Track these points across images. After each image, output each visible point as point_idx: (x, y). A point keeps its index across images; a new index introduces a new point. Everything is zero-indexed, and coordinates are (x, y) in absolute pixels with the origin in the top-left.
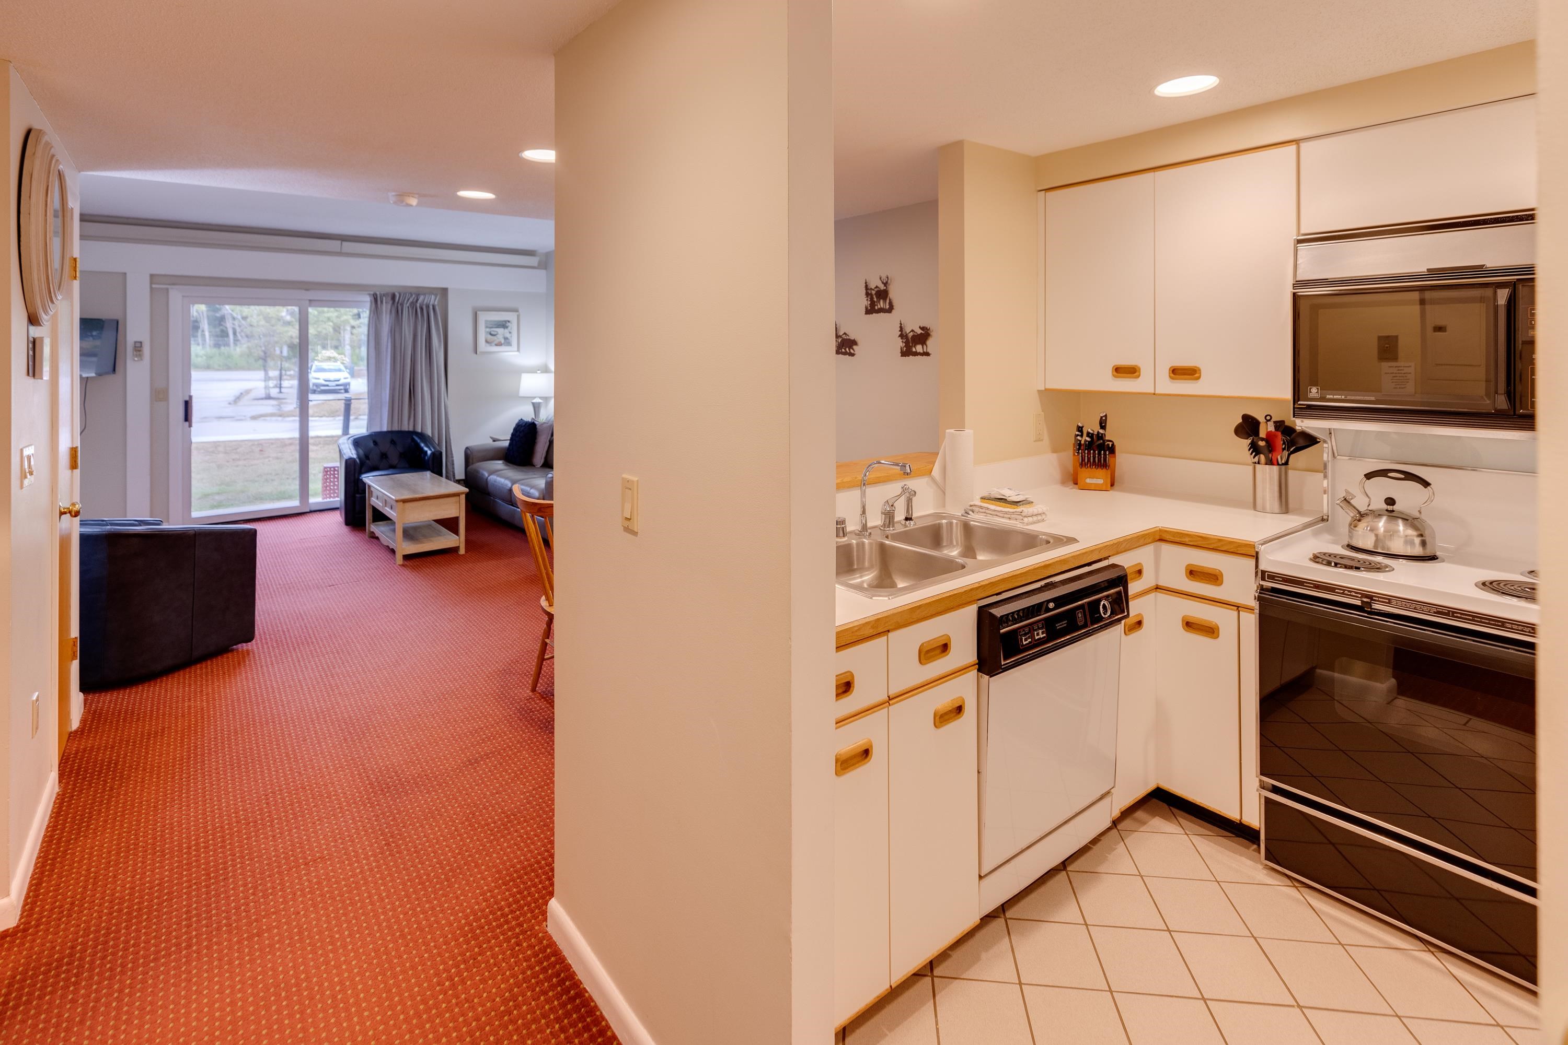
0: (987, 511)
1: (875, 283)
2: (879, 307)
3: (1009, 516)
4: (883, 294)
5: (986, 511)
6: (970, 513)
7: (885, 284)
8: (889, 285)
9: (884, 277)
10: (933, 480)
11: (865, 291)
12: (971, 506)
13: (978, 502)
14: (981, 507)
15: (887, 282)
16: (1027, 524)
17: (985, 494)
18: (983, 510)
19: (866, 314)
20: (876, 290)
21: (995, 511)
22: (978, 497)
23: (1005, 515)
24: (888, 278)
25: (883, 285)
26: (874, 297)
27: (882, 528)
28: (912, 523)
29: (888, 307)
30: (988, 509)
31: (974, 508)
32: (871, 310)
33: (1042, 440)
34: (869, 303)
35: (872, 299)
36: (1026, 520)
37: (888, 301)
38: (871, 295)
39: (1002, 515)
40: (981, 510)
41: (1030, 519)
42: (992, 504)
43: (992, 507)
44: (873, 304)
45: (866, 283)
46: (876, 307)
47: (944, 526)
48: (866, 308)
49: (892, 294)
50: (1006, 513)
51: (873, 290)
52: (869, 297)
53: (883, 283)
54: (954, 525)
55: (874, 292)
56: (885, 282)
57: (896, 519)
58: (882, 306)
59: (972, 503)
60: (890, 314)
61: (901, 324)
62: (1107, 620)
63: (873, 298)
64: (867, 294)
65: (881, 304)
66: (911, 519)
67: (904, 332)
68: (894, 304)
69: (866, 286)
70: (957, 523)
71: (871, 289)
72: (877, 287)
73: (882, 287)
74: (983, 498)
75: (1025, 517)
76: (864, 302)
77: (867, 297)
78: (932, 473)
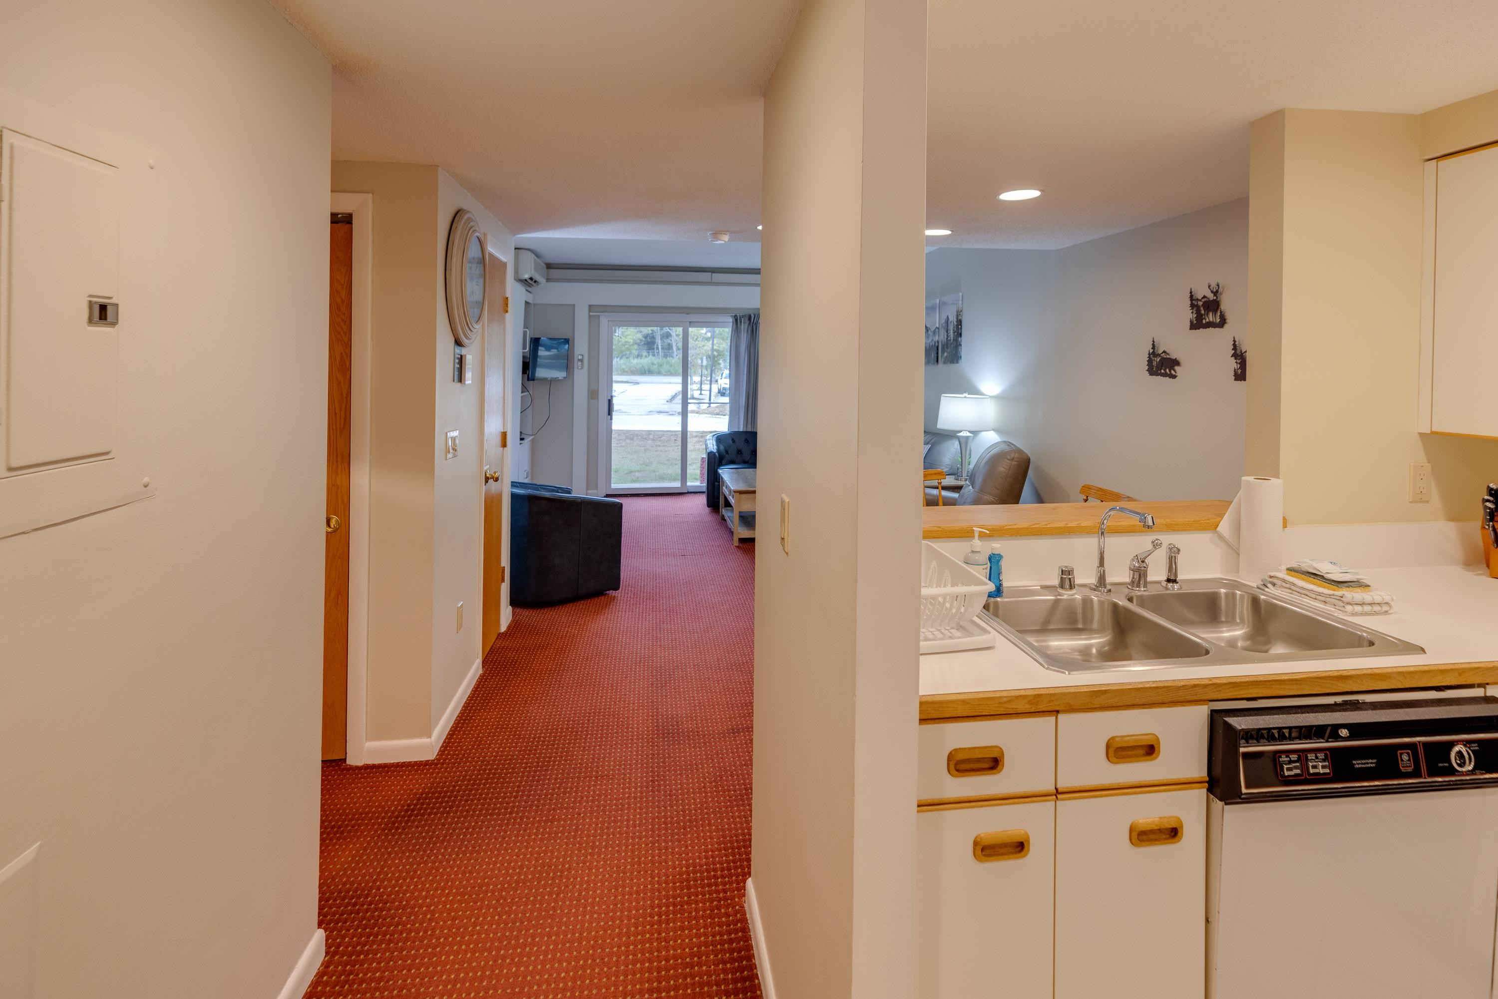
0: (1293, 587)
1: (1203, 292)
2: (1207, 320)
3: (1323, 599)
4: (1213, 305)
5: (1291, 587)
6: (1269, 585)
7: (1215, 293)
8: (1221, 294)
9: (1213, 285)
10: (1221, 537)
11: (1190, 303)
12: (1271, 577)
13: (1283, 575)
14: (1284, 581)
15: (1217, 291)
16: (1354, 614)
17: (1293, 565)
18: (1288, 586)
19: (1191, 329)
20: (1203, 300)
21: (1303, 588)
22: (1284, 567)
23: (1318, 597)
24: (1218, 285)
25: (1212, 295)
26: (1202, 309)
27: (1130, 587)
28: (1176, 586)
29: (1218, 320)
30: (1294, 584)
31: (1275, 581)
32: (1196, 325)
33: (1427, 502)
34: (1195, 316)
35: (1198, 312)
36: (1349, 608)
37: (1219, 314)
38: (1197, 306)
39: (1313, 596)
40: (1284, 584)
41: (1358, 609)
42: (1303, 580)
43: (1301, 583)
44: (1200, 317)
45: (1191, 292)
46: (1204, 321)
47: (1223, 596)
48: (1191, 322)
49: (1224, 306)
50: (1320, 594)
51: (1200, 300)
52: (1195, 309)
53: (1212, 292)
54: (1238, 597)
55: (1200, 303)
56: (1215, 290)
57: (1150, 578)
58: (1211, 320)
59: (1272, 574)
60: (1222, 329)
61: (1234, 341)
62: (1463, 775)
63: (1200, 310)
64: (1192, 306)
65: (1211, 317)
66: (1175, 581)
67: (1238, 352)
68: (1226, 318)
69: (1191, 296)
70: (1241, 596)
71: (1197, 300)
72: (1204, 297)
73: (1211, 297)
74: (1288, 569)
75: (1348, 603)
76: (1189, 315)
77: (1192, 309)
78: (1218, 529)
